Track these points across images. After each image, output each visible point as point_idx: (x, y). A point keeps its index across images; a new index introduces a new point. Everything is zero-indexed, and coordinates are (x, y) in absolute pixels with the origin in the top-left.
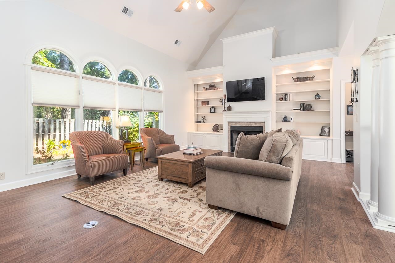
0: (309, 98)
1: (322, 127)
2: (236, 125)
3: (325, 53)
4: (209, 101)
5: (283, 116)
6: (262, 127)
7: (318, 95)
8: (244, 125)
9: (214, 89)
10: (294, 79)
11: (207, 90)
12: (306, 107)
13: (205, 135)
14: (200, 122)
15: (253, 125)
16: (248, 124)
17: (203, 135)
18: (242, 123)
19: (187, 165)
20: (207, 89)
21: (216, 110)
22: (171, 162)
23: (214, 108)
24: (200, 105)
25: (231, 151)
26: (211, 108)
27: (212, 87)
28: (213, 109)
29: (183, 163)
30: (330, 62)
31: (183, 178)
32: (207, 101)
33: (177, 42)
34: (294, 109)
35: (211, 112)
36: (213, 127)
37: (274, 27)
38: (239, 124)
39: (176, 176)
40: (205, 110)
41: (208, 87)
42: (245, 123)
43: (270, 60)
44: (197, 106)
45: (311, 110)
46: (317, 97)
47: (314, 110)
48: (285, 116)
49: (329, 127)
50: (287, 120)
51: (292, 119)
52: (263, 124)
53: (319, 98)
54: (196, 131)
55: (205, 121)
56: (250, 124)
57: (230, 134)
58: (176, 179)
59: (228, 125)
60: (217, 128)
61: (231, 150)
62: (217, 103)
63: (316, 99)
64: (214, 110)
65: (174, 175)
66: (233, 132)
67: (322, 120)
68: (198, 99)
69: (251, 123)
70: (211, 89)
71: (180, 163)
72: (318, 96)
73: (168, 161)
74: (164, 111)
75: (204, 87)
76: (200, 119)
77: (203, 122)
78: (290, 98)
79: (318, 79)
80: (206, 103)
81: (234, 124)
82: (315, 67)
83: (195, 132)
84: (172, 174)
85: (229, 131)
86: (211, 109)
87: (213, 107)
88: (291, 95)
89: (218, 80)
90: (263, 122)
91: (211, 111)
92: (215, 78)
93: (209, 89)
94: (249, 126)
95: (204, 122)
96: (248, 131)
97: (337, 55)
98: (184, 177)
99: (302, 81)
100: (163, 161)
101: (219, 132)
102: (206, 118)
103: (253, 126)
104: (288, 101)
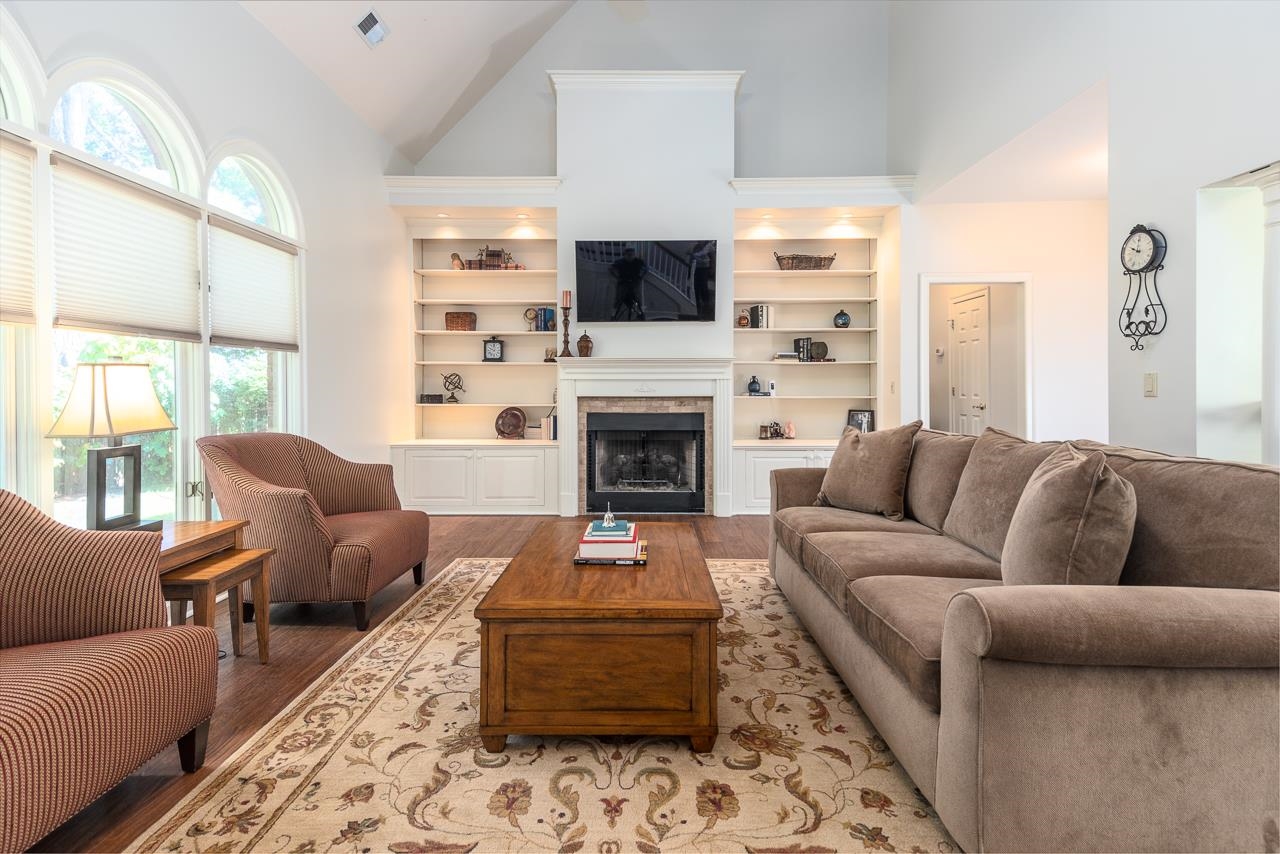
0: (816, 324)
1: (850, 411)
2: (610, 411)
3: (878, 188)
4: (475, 315)
5: (749, 380)
6: (702, 414)
7: (842, 314)
8: (640, 408)
9: (503, 265)
10: (779, 259)
11: (470, 268)
12: (810, 350)
13: (480, 453)
14: (437, 399)
15: (673, 408)
16: (655, 404)
17: (469, 454)
18: (631, 403)
19: (690, 636)
20: (470, 265)
21: (510, 352)
22: (576, 628)
23: (501, 343)
24: (437, 326)
25: (588, 511)
26: (486, 342)
27: (493, 257)
28: (498, 346)
29: (656, 628)
30: (879, 221)
31: (658, 711)
32: (471, 313)
33: (368, 23)
34: (782, 357)
35: (486, 359)
36: (500, 417)
37: (743, 72)
38: (621, 404)
39: (613, 704)
40: (460, 352)
41: (474, 256)
42: (643, 403)
43: (730, 183)
44: (421, 332)
45: (828, 360)
46: (840, 321)
47: (834, 360)
48: (754, 377)
49: (872, 413)
50: (758, 391)
51: (773, 388)
52: (706, 403)
53: (846, 325)
54: (417, 438)
55: (458, 394)
56: (661, 406)
57: (585, 443)
58: (612, 723)
59: (579, 411)
60: (514, 421)
61: (588, 506)
62: (514, 325)
63: (837, 326)
64: (497, 348)
65: (602, 703)
66: (593, 437)
67: (851, 391)
68: (424, 301)
69: (666, 403)
70: (490, 266)
71: (639, 628)
72: (842, 319)
73: (558, 628)
74: (303, 346)
75: (455, 256)
76: (437, 387)
77: (453, 397)
78: (772, 320)
79: (844, 265)
80: (462, 319)
81: (600, 407)
82: (841, 229)
83: (414, 442)
84: (585, 700)
85: (580, 432)
86: (489, 345)
87: (494, 339)
88: (771, 309)
89: (524, 232)
90: (704, 398)
91: (488, 356)
92: (511, 225)
93: (480, 265)
94: (659, 412)
95: (453, 399)
96: (653, 431)
97: (910, 198)
98: (665, 703)
99: (805, 268)
100: (519, 629)
101: (523, 437)
102: (466, 383)
103: (671, 411)
104: (765, 329)
